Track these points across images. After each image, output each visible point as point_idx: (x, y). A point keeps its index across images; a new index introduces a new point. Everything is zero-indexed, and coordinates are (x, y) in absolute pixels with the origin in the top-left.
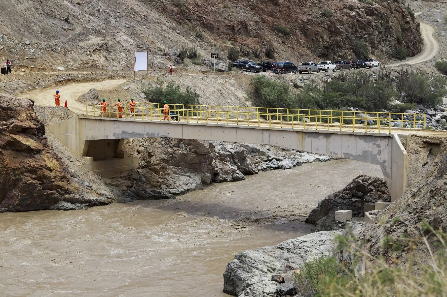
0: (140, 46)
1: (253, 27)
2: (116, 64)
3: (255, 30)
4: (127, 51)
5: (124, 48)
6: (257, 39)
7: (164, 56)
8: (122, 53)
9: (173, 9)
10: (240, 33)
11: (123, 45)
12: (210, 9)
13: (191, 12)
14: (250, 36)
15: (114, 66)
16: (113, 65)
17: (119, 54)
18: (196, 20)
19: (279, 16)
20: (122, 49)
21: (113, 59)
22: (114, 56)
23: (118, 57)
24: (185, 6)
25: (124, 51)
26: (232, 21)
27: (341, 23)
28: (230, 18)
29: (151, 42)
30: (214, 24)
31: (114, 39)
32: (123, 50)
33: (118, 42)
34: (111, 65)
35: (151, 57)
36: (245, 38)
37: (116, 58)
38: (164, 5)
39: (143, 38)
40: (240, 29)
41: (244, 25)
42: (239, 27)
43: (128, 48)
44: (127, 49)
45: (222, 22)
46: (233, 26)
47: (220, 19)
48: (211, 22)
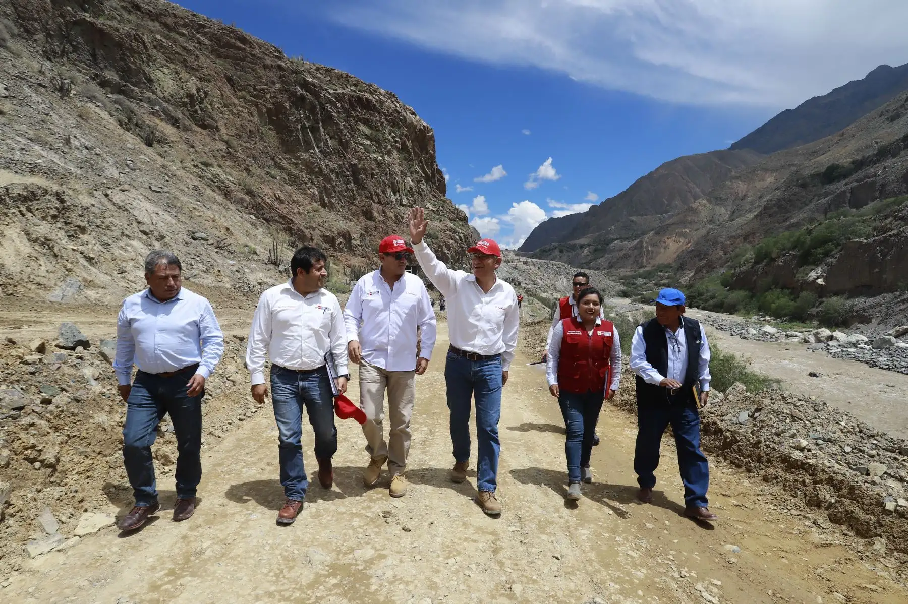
0: (198, 235)
1: (358, 242)
2: (103, 278)
3: (361, 246)
4: (157, 240)
5: (144, 228)
6: (363, 259)
7: (272, 267)
8: (135, 243)
9: (244, 196)
10: (341, 250)
11: (140, 219)
12: (296, 210)
13: (271, 207)
14: (355, 255)
15: (89, 284)
16: (85, 280)
17: (122, 244)
18: (279, 222)
19: (375, 234)
20: (136, 230)
21: (89, 259)
22: (98, 247)
23: (117, 252)
24: (260, 197)
25: (145, 237)
26: (331, 231)
27: (448, 247)
28: (326, 225)
29: (223, 231)
30: (305, 230)
31: (106, 195)
32: (141, 235)
33: (120, 208)
34: (73, 279)
35: (233, 265)
36: (349, 257)
37: (108, 256)
38: (226, 187)
39: (200, 219)
40: (341, 243)
41: (346, 236)
42: (340, 240)
43: (161, 230)
44: (156, 234)
45: (317, 230)
46: (333, 237)
47: (314, 225)
48: (301, 227)
